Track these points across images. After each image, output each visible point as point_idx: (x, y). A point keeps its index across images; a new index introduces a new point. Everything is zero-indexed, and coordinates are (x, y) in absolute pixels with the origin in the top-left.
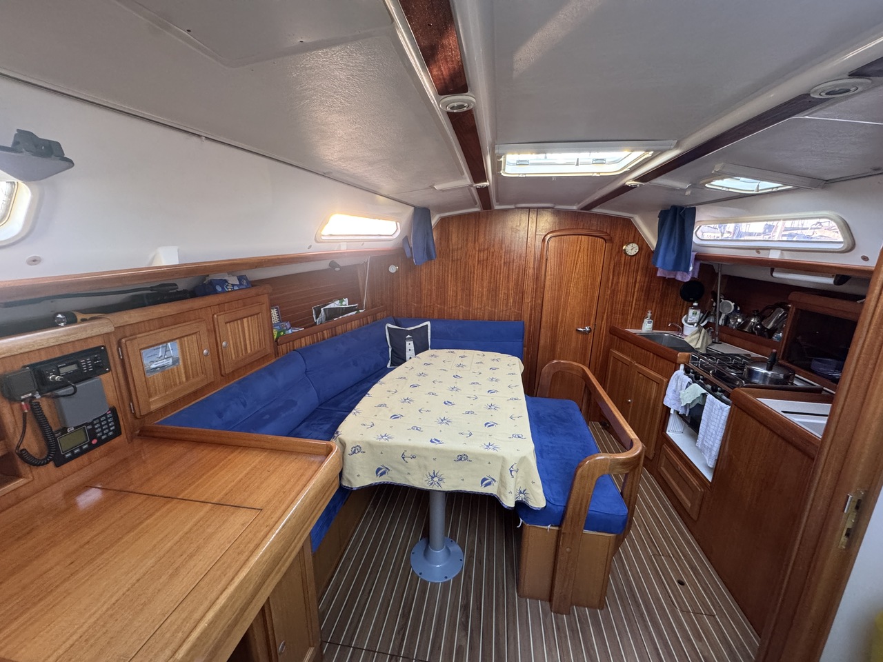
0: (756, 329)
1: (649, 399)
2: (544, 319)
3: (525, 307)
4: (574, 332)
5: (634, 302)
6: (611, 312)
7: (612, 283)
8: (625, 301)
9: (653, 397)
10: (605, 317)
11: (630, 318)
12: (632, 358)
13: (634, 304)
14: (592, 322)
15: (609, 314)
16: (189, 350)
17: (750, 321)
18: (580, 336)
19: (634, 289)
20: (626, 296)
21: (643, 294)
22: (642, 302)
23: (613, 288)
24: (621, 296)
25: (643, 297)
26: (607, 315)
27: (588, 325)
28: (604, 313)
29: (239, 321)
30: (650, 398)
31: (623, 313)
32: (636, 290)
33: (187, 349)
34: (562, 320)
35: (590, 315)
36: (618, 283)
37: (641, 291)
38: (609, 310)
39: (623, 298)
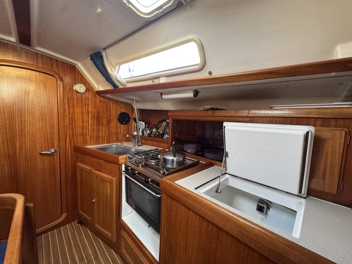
0: (156, 134)
1: (107, 197)
5: (90, 126)
6: (73, 135)
7: (69, 113)
8: (83, 126)
9: (109, 194)
10: (68, 139)
11: (88, 138)
12: (91, 166)
13: (90, 128)
14: (56, 145)
15: (71, 136)
17: (153, 131)
19: (88, 117)
20: (83, 122)
21: (95, 121)
22: (95, 127)
23: (71, 117)
24: (78, 123)
25: (95, 123)
26: (70, 138)
27: (53, 147)
28: (67, 136)
30: (107, 194)
31: (83, 135)
32: (90, 118)
37: (93, 117)
38: (71, 134)
39: (81, 124)
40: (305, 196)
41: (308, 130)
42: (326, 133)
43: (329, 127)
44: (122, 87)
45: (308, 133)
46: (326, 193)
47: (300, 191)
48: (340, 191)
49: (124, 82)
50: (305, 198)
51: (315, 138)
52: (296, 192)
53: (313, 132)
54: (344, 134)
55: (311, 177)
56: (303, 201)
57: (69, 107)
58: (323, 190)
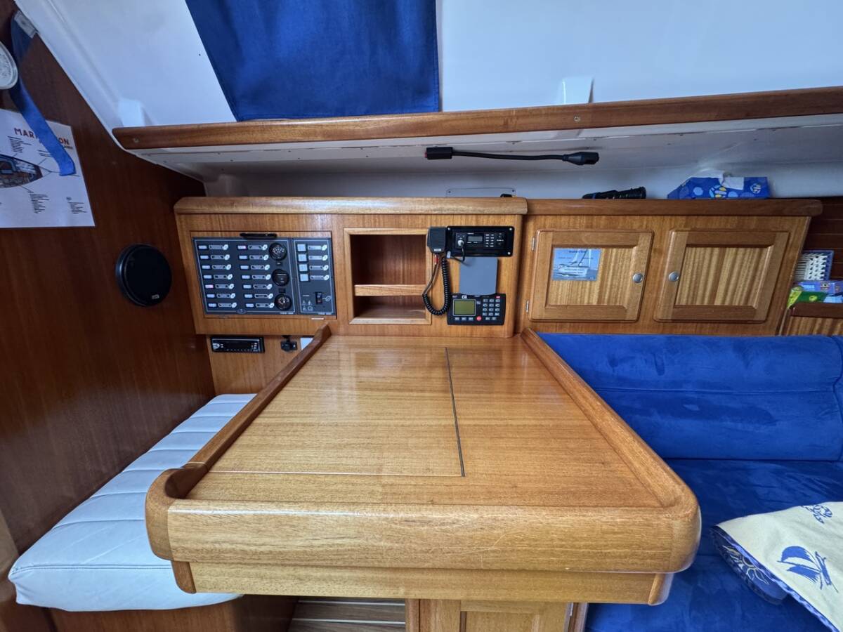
16: (614, 266)
29: (716, 250)
33: (612, 264)
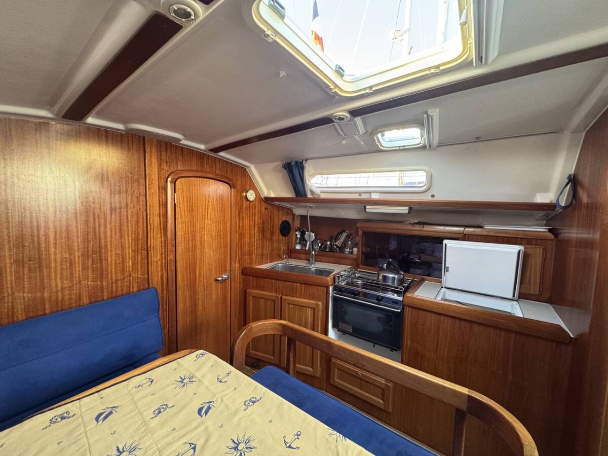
0: (334, 248)
2: (179, 278)
3: (152, 269)
4: (214, 283)
5: (256, 241)
7: (239, 227)
8: (250, 242)
11: (254, 257)
12: (276, 292)
13: (256, 244)
14: (228, 268)
15: (240, 256)
18: (219, 285)
20: (250, 237)
21: (260, 234)
22: (260, 242)
23: (240, 231)
24: (246, 239)
25: (260, 237)
26: (238, 259)
27: (226, 271)
28: (236, 257)
31: (250, 253)
32: (256, 231)
34: (200, 273)
35: (225, 261)
36: (243, 226)
37: (259, 231)
38: (240, 253)
39: (248, 240)
40: (517, 299)
41: (519, 249)
42: (531, 250)
43: (532, 245)
44: (312, 197)
45: (520, 251)
46: (532, 295)
47: (514, 296)
48: (541, 293)
49: (317, 191)
50: (517, 301)
51: (524, 253)
52: (511, 296)
53: (523, 250)
54: (542, 251)
55: (521, 283)
56: (515, 303)
57: (239, 219)
58: (528, 292)
